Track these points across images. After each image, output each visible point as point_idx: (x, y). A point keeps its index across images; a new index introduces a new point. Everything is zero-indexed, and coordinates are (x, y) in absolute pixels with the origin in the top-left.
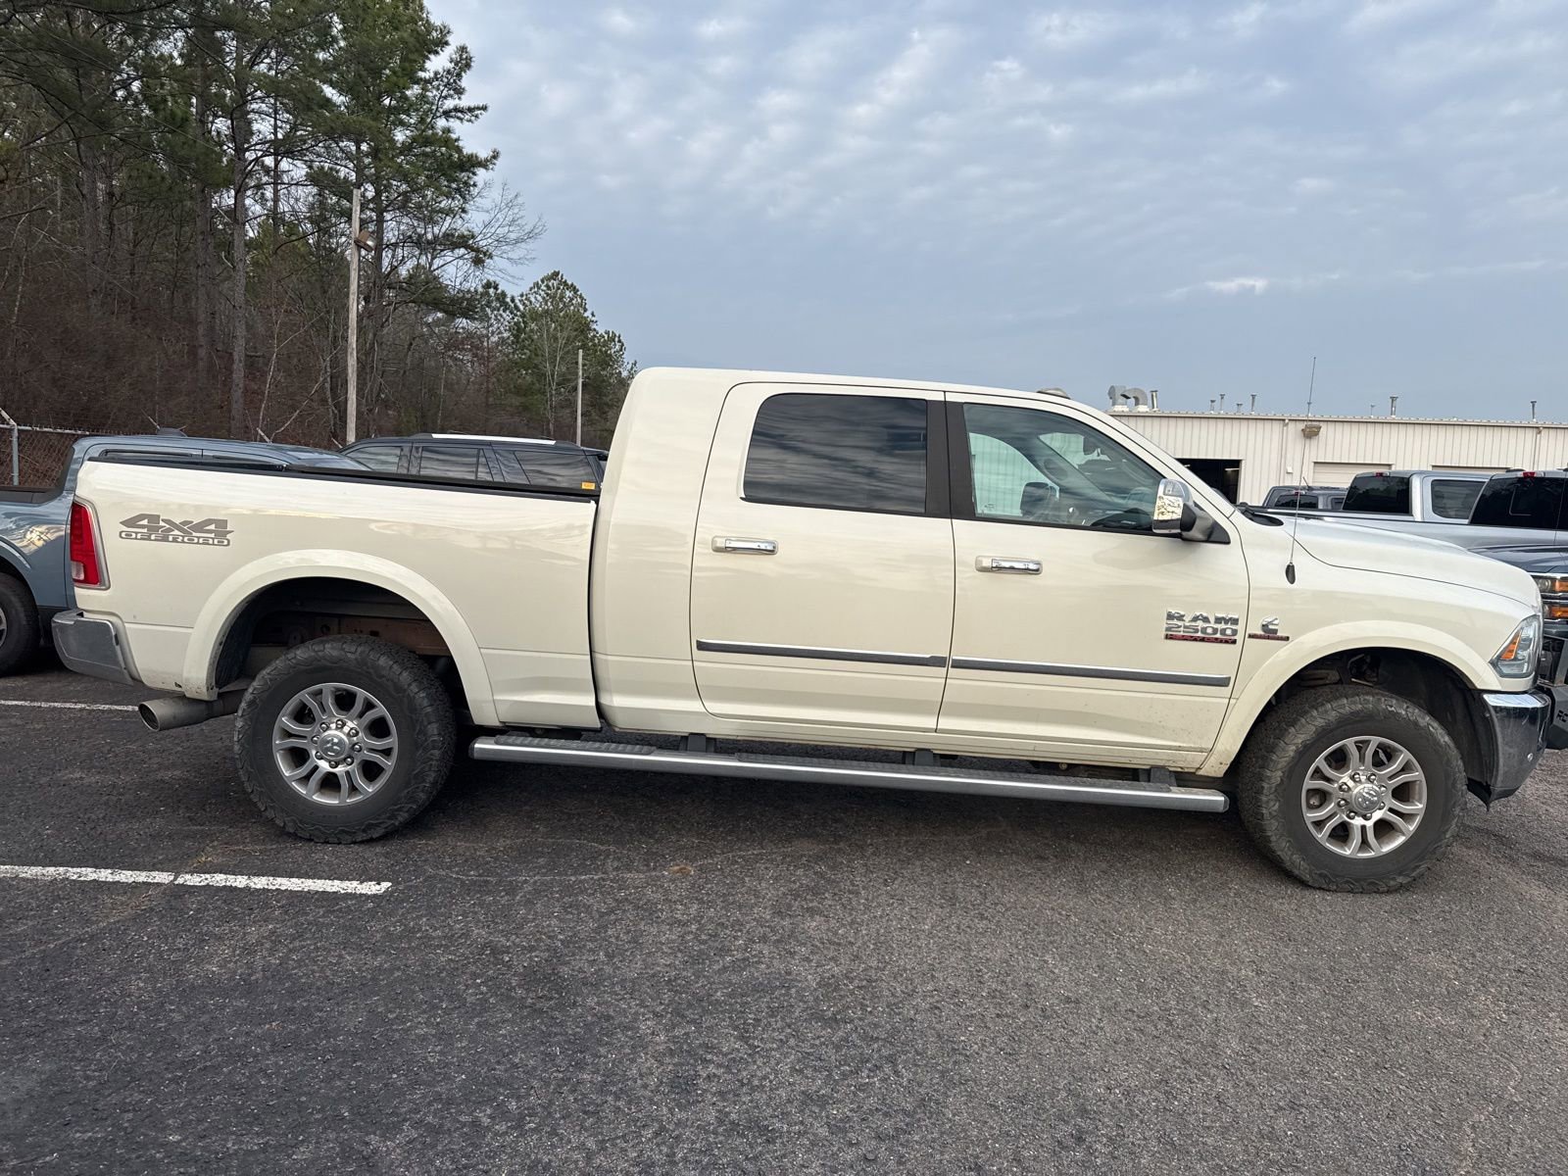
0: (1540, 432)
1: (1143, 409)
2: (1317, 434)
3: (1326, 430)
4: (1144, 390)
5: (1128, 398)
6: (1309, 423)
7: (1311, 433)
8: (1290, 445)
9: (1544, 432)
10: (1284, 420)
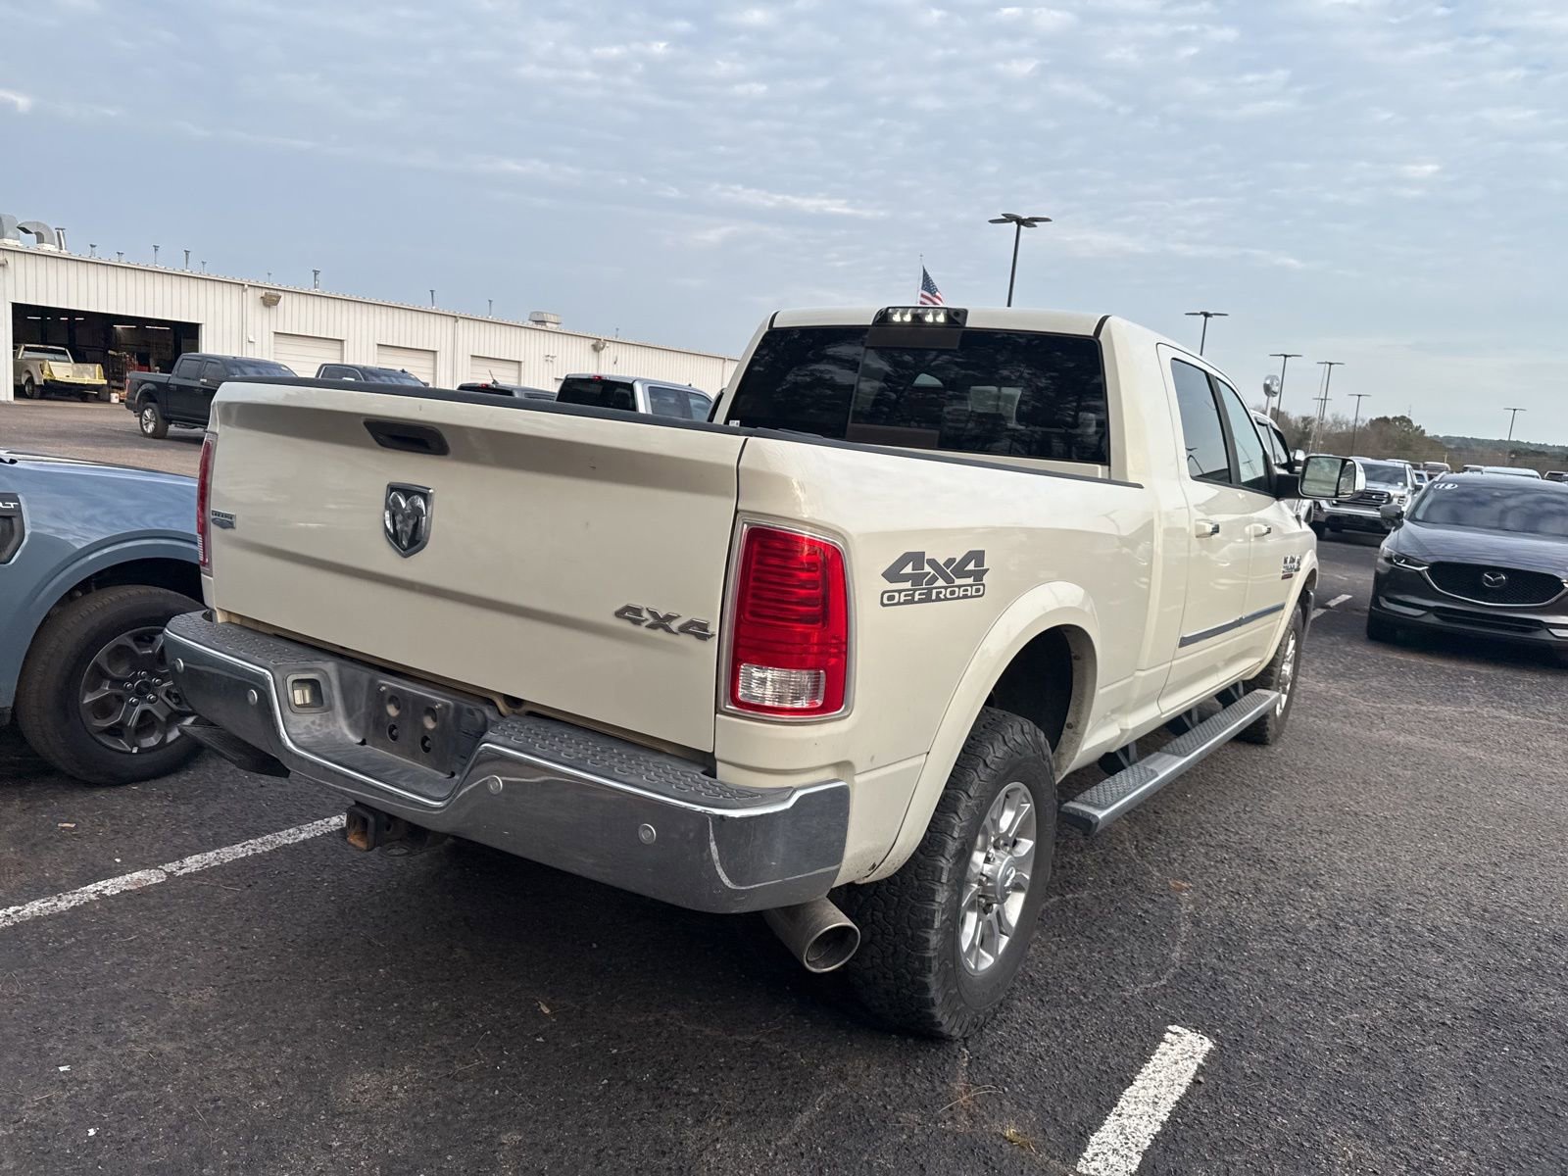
0: (457, 321)
1: (49, 248)
2: (276, 303)
3: (284, 300)
4: (49, 225)
5: (27, 232)
6: (268, 291)
7: (270, 301)
8: (249, 312)
9: (460, 321)
10: (243, 285)
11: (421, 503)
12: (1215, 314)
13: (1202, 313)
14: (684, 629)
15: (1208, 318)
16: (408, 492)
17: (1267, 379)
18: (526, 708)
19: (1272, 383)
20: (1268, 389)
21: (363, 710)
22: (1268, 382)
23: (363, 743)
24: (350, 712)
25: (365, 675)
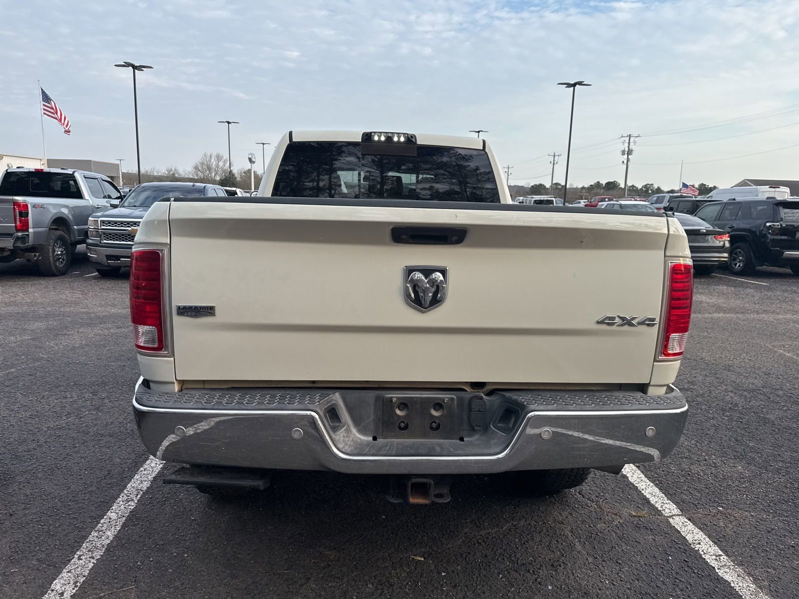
11: (439, 276)
12: (233, 122)
13: (226, 122)
14: (640, 323)
15: (230, 125)
16: (427, 272)
17: (249, 155)
18: (488, 388)
19: (252, 156)
20: (250, 160)
21: (372, 418)
22: (250, 157)
23: (375, 439)
24: (357, 422)
25: (371, 395)
